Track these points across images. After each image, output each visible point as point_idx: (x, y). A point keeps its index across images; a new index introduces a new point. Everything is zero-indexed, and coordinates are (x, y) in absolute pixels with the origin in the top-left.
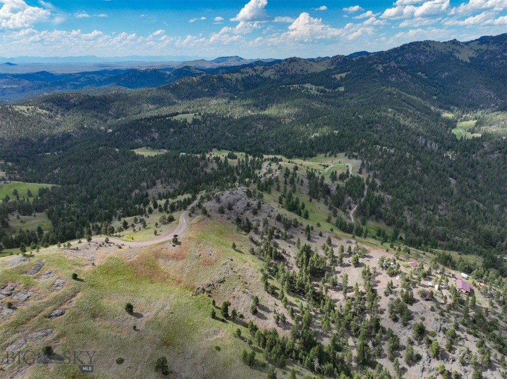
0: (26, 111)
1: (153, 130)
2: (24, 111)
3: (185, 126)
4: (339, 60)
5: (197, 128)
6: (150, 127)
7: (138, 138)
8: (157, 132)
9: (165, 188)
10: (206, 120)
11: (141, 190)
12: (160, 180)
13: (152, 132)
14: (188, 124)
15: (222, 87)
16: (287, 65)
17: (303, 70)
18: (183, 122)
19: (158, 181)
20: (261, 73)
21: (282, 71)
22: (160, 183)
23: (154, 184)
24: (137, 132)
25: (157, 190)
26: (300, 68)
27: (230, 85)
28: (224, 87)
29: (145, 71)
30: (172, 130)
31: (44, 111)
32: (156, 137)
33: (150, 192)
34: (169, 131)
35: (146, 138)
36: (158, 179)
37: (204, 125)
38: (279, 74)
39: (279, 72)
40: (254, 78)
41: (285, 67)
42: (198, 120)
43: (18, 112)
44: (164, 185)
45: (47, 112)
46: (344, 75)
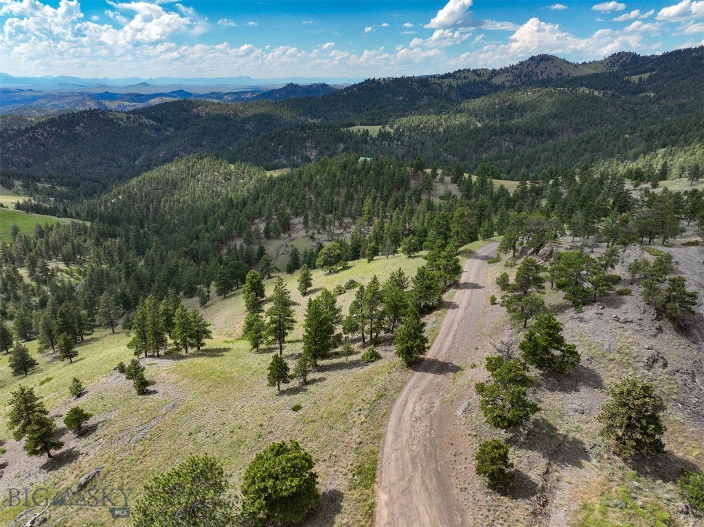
0: (125, 119)
1: (308, 144)
2: (122, 120)
3: (366, 142)
4: (625, 59)
5: (387, 145)
6: (304, 140)
7: (280, 158)
8: (315, 148)
9: (312, 238)
10: (403, 135)
11: (249, 242)
12: (301, 219)
13: (306, 148)
14: (371, 138)
15: (426, 95)
16: (534, 66)
17: (561, 74)
18: (362, 135)
19: (297, 221)
20: (489, 79)
21: (525, 75)
22: (301, 226)
23: (286, 227)
24: (281, 147)
25: (290, 244)
26: (557, 70)
27: (439, 92)
28: (430, 94)
29: (310, 87)
30: (342, 146)
31: (152, 122)
32: (312, 157)
33: (272, 247)
34: (336, 147)
35: (295, 158)
36: (297, 215)
37: (399, 143)
38: (519, 80)
39: (519, 76)
40: (477, 84)
41: (530, 69)
42: (389, 133)
43: (112, 120)
44: (310, 232)
45: (155, 123)
46: (646, 76)
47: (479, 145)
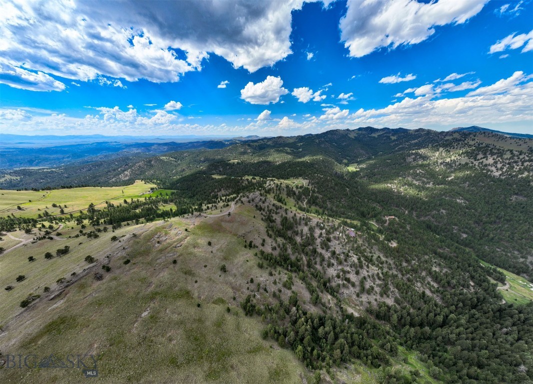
2: (164, 159)
7: (213, 171)
10: (243, 163)
11: (215, 193)
12: (223, 189)
13: (219, 168)
14: (235, 164)
17: (284, 142)
21: (275, 142)
23: (221, 190)
24: (213, 168)
25: (222, 193)
29: (217, 142)
30: (228, 167)
31: (173, 159)
32: (221, 170)
33: (219, 193)
35: (217, 171)
40: (263, 145)
42: (239, 163)
44: (225, 191)
46: (302, 144)
47: (259, 166)
